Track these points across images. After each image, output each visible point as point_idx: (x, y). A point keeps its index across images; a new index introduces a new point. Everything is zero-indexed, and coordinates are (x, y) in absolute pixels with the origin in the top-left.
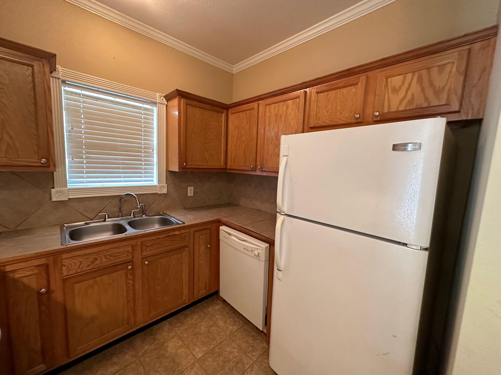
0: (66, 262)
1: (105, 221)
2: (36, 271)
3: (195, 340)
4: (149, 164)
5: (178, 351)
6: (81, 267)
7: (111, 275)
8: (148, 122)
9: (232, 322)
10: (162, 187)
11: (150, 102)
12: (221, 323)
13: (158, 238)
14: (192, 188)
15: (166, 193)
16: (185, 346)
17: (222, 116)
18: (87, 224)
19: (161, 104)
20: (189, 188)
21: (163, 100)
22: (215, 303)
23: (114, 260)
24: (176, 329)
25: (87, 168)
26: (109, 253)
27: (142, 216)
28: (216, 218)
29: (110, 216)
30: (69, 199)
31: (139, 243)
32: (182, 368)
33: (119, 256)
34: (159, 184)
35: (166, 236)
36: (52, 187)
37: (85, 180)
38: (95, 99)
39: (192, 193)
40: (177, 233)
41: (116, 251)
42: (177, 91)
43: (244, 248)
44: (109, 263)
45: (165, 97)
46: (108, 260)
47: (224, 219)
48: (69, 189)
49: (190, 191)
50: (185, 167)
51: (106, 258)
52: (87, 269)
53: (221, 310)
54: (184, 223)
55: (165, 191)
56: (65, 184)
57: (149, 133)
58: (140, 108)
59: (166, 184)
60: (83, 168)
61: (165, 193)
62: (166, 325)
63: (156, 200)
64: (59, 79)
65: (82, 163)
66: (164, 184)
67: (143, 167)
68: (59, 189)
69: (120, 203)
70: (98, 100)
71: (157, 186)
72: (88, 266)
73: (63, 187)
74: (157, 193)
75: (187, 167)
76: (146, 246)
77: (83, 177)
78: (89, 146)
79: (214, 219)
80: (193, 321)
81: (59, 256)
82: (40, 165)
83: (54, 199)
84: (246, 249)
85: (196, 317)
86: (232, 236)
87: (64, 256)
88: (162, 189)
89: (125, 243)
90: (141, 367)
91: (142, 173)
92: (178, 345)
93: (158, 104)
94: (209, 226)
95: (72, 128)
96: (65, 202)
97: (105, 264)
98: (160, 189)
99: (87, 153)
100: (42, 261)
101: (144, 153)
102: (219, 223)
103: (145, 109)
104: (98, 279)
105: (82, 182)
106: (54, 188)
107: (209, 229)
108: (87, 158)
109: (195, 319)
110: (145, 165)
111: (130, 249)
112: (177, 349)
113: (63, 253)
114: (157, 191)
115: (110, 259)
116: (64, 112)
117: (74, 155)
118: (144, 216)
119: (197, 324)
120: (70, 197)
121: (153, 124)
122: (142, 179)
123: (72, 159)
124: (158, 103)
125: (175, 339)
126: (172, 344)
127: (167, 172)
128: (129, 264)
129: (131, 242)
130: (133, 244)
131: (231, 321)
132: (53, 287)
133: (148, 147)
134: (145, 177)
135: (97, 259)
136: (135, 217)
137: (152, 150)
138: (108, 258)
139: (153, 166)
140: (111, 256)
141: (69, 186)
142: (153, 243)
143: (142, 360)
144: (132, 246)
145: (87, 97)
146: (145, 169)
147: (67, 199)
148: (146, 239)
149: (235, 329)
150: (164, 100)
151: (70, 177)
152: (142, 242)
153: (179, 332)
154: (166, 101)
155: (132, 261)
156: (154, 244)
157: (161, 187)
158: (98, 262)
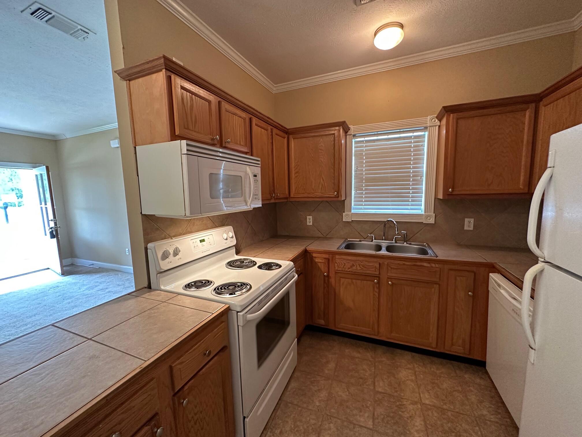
0: (338, 261)
1: (372, 241)
2: (323, 261)
3: (429, 387)
4: (417, 191)
5: (408, 382)
6: (345, 267)
7: (363, 281)
8: (418, 149)
9: (490, 409)
10: (429, 216)
11: (423, 128)
12: (473, 398)
13: (404, 264)
14: (472, 220)
15: (434, 223)
16: (416, 383)
17: (525, 115)
18: (360, 241)
19: (432, 126)
20: (466, 220)
21: (435, 121)
22: (478, 375)
23: (365, 270)
24: (416, 366)
25: (366, 197)
26: (362, 264)
27: (403, 243)
28: (489, 261)
29: (376, 238)
30: (352, 221)
31: (386, 263)
32: (403, 396)
33: (369, 269)
34: (426, 213)
35: (413, 264)
36: (343, 211)
37: (363, 207)
38: (373, 142)
39: (472, 226)
40: (425, 264)
41: (367, 264)
42: (444, 109)
43: (513, 310)
44: (361, 271)
45: (437, 117)
46: (361, 269)
47: (502, 265)
48: (352, 214)
49: (469, 224)
50: (451, 193)
51: (360, 267)
52: (348, 271)
53: (483, 387)
54: (437, 257)
55: (432, 221)
56: (350, 210)
57: (418, 160)
58: (410, 137)
59: (434, 213)
60: (362, 197)
61: (432, 223)
62: (408, 355)
63: (422, 229)
64: (351, 135)
65: (362, 193)
66: (431, 213)
67: (411, 195)
68: (347, 213)
69: (384, 228)
70: (375, 141)
71: (423, 215)
72: (349, 268)
73: (349, 212)
74: (423, 222)
75: (454, 193)
76: (391, 268)
77: (362, 205)
78: (368, 180)
79: (485, 261)
80: (438, 372)
81: (334, 255)
82: (334, 196)
83: (344, 220)
84: (515, 312)
85: (443, 370)
86: (502, 289)
87: (337, 257)
88: (429, 218)
89: (375, 260)
90: (373, 368)
91: (409, 202)
92: (410, 378)
93: (429, 128)
94: (474, 269)
95: (357, 168)
96: (350, 223)
97: (359, 271)
98: (427, 218)
99: (366, 186)
100: (327, 256)
101: (412, 181)
102: (493, 268)
103: (416, 137)
104: (354, 281)
105: (361, 209)
106: (344, 212)
107: (473, 272)
108: (366, 190)
109: (441, 371)
110: (413, 193)
111: (378, 266)
112: (407, 380)
113: (336, 255)
114: (423, 220)
115: (362, 269)
116: (353, 158)
117: (357, 188)
118: (405, 243)
119: (440, 377)
120: (352, 219)
121: (423, 150)
122: (409, 207)
123: (356, 192)
124: (429, 126)
125: (410, 371)
126: (405, 373)
127: (436, 200)
128: (376, 278)
129: (379, 260)
130: (381, 262)
131: (490, 407)
132: (330, 275)
133: (417, 175)
134: (412, 205)
135: (354, 266)
136: (396, 242)
137: (420, 178)
138: (361, 268)
139: (422, 194)
140: (363, 267)
141: (353, 211)
142: (398, 267)
143: (376, 364)
144: (380, 264)
145: (368, 142)
146: (412, 197)
147: (350, 221)
148: (392, 261)
149: (491, 418)
150: (437, 120)
151: (355, 205)
152: (388, 263)
153: (417, 369)
154: (438, 121)
155: (379, 277)
156: (399, 269)
157: (427, 217)
158: (354, 268)
